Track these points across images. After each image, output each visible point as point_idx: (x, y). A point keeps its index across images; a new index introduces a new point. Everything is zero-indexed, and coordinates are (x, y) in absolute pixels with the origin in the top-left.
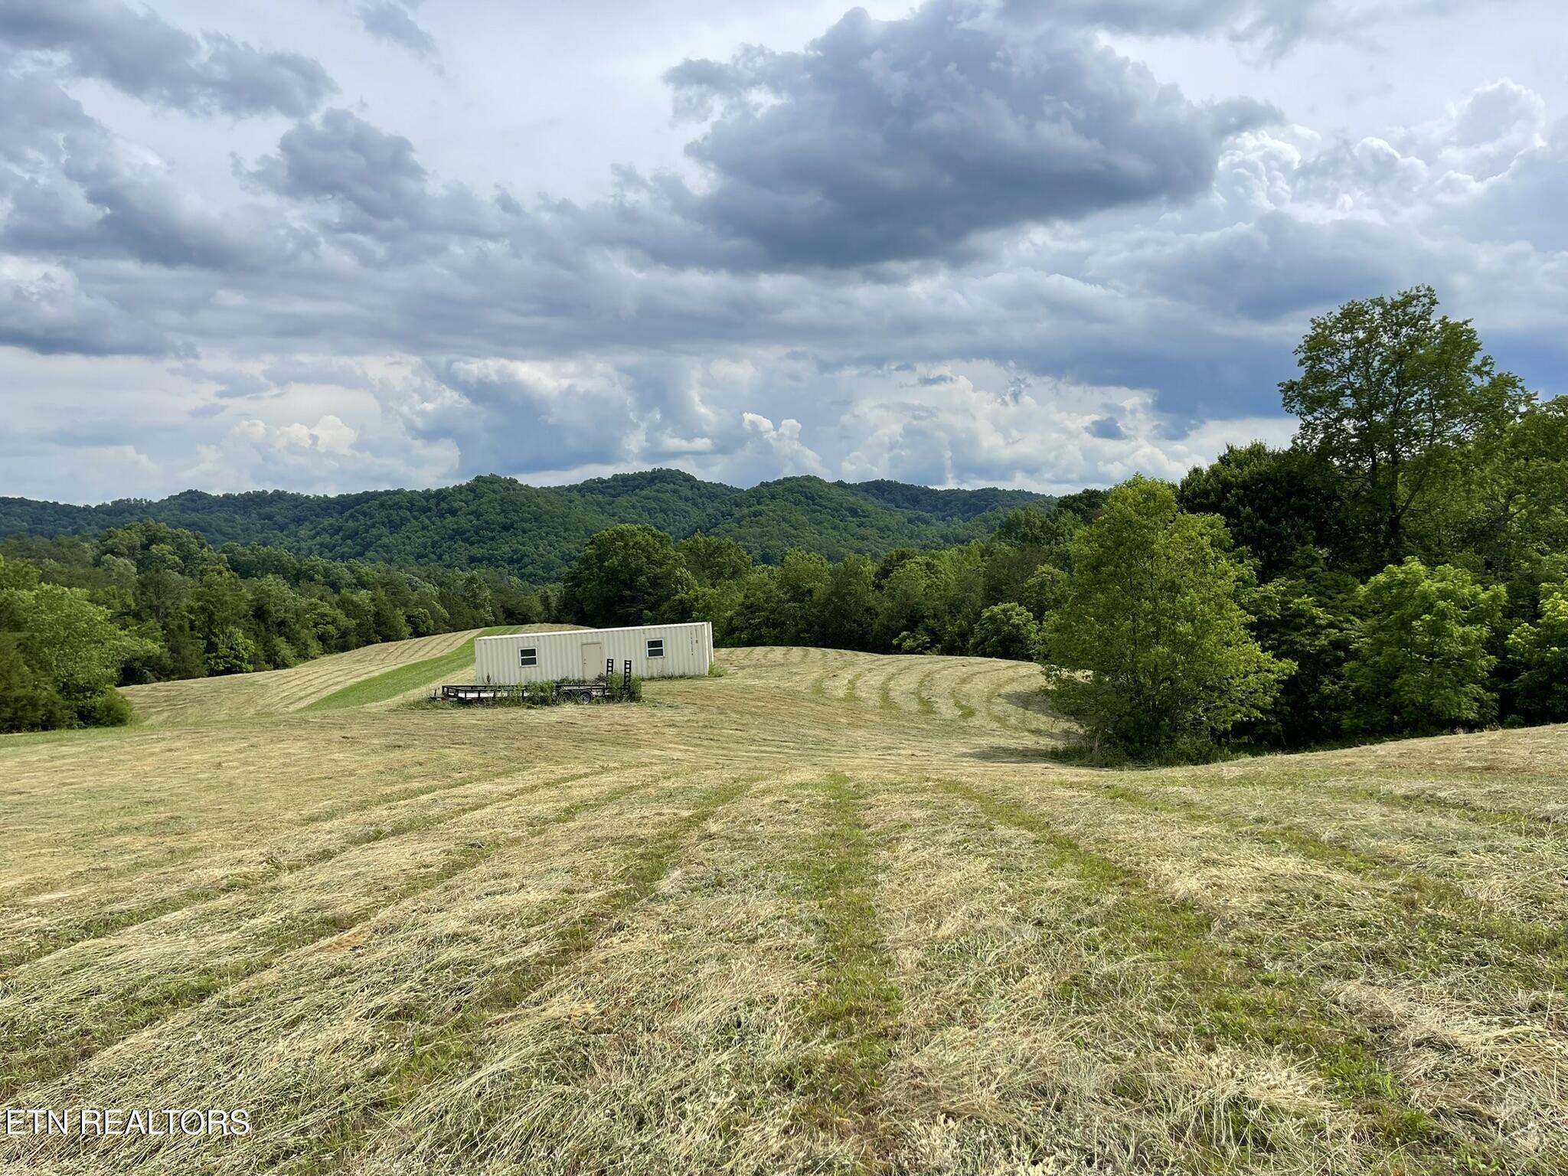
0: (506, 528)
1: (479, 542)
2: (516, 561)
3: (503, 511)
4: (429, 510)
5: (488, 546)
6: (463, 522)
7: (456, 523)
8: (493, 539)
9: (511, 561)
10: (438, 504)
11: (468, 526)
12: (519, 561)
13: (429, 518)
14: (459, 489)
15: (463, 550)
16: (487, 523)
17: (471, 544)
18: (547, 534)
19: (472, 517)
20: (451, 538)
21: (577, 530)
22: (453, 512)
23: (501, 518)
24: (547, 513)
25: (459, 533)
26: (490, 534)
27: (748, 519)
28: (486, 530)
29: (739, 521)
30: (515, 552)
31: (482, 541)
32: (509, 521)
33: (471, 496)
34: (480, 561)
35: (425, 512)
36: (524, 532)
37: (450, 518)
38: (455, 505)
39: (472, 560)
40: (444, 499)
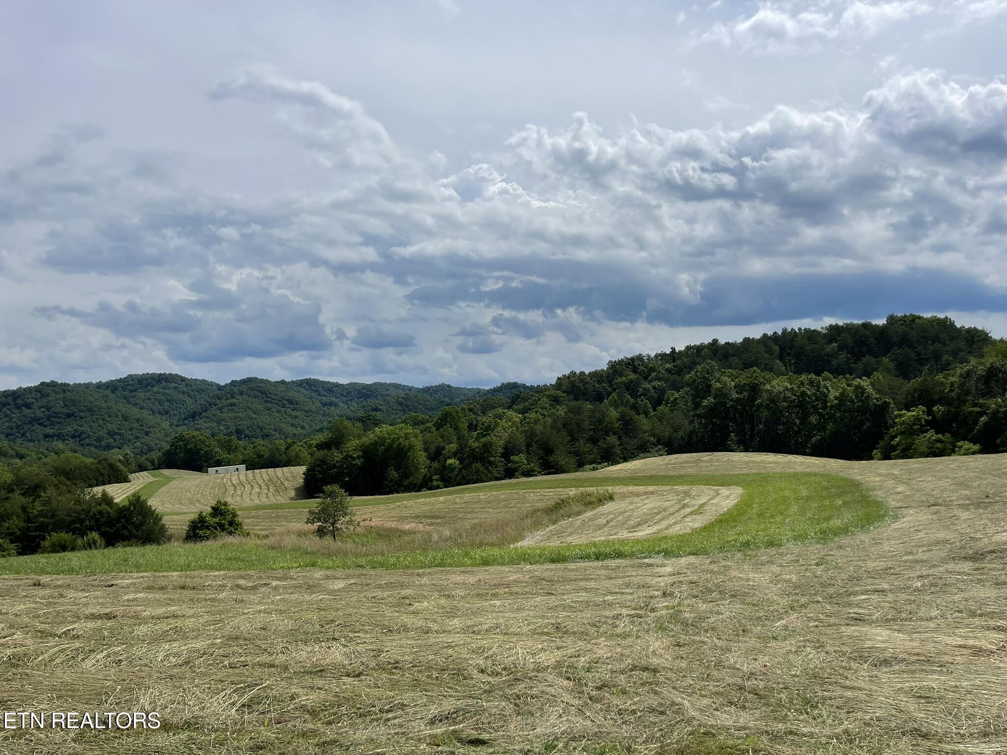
0: (68, 416)
1: (50, 425)
2: (77, 436)
3: (65, 406)
4: (8, 404)
5: (57, 427)
6: (39, 413)
7: (33, 413)
8: (59, 423)
9: (73, 437)
10: (14, 400)
11: (42, 415)
12: (79, 436)
13: (8, 409)
14: (29, 390)
15: (39, 431)
16: (55, 413)
17: (45, 426)
18: (97, 419)
19: (44, 410)
20: (30, 423)
21: (117, 416)
22: (28, 406)
23: (65, 410)
24: (96, 406)
25: (35, 420)
26: (58, 420)
27: (227, 408)
28: (55, 417)
29: (220, 409)
30: (76, 431)
31: (52, 424)
32: (71, 412)
33: (39, 395)
34: (52, 436)
35: (5, 406)
36: (81, 418)
37: (26, 411)
38: (29, 401)
39: (46, 436)
40: (19, 397)
